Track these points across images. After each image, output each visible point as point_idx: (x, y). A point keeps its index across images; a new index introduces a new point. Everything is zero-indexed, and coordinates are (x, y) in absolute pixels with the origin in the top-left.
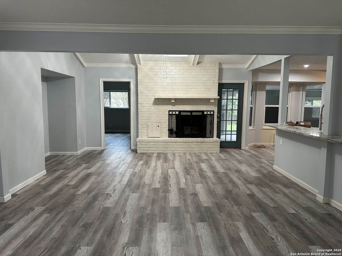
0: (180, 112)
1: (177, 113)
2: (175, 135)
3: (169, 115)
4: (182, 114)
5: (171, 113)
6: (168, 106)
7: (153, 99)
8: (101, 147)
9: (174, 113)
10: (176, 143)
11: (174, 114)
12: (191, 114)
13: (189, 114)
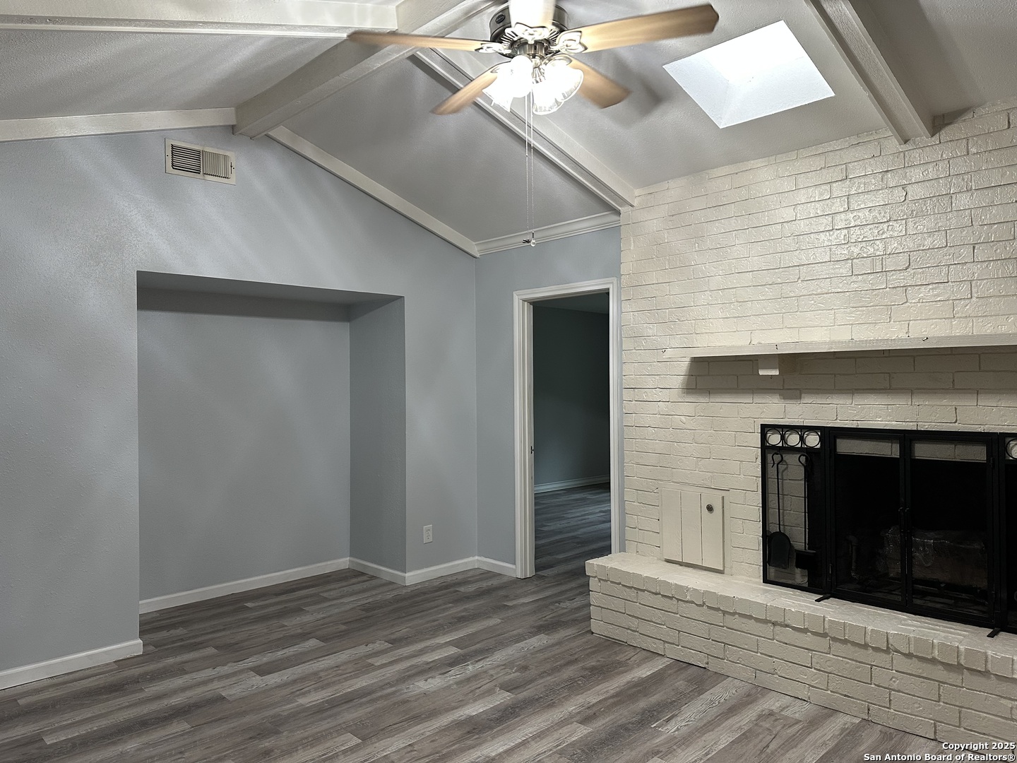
0: (830, 435)
1: (813, 440)
2: (803, 576)
3: (765, 448)
4: (846, 447)
5: (774, 439)
6: (758, 399)
7: (684, 366)
8: (513, 567)
9: (793, 440)
10: (778, 628)
11: (792, 449)
12: (906, 449)
13: (890, 450)
